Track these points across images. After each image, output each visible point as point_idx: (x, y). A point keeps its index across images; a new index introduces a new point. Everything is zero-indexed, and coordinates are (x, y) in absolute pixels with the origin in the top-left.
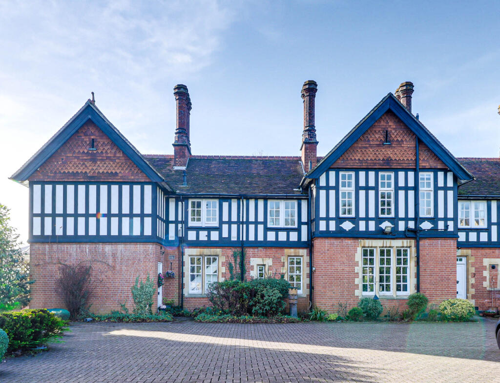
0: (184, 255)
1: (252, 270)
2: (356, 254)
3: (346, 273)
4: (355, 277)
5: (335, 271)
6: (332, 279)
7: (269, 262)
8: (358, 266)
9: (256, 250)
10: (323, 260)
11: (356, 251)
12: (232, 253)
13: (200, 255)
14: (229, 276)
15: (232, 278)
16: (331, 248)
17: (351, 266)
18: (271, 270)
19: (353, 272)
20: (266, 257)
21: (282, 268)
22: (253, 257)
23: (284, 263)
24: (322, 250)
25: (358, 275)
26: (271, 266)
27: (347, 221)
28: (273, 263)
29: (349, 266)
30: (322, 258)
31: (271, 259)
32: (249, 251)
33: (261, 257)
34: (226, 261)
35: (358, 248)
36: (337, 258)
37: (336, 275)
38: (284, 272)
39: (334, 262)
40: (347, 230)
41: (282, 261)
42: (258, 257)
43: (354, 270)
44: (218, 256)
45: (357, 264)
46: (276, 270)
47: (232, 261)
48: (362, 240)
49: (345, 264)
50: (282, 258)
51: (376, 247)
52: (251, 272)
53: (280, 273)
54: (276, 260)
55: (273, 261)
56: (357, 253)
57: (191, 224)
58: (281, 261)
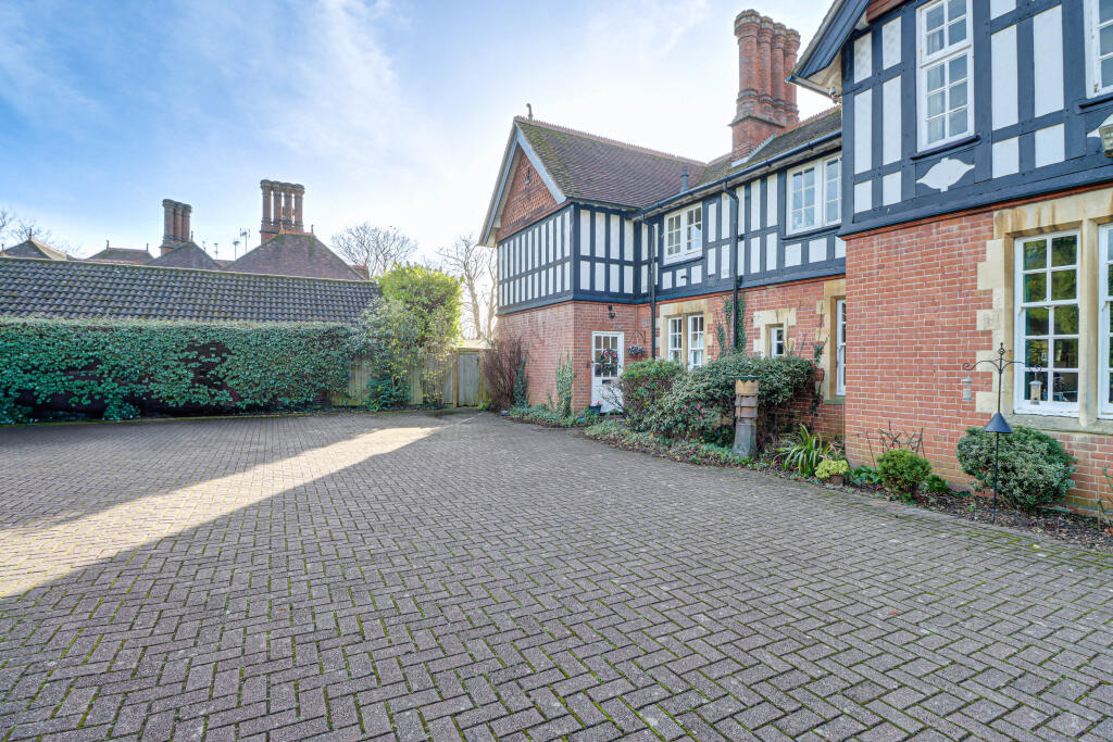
0: (658, 317)
1: (757, 338)
2: (980, 265)
3: (942, 335)
4: (978, 348)
5: (902, 331)
6: (894, 355)
7: (789, 317)
8: (991, 307)
9: (764, 293)
10: (866, 298)
11: (980, 255)
12: (722, 305)
13: (680, 315)
14: (718, 351)
15: (722, 355)
16: (889, 260)
17: (962, 308)
18: (794, 336)
19: (967, 328)
20: (783, 307)
21: (818, 329)
22: (759, 310)
23: (822, 316)
24: (864, 270)
25: (990, 340)
26: (793, 327)
27: (945, 160)
28: (798, 318)
29: (955, 309)
30: (864, 292)
31: (794, 310)
32: (752, 298)
33: (774, 308)
34: (715, 321)
35: (989, 243)
36: (911, 287)
37: (906, 343)
38: (823, 339)
39: (901, 301)
40: (944, 189)
41: (818, 312)
42: (768, 309)
43: (974, 321)
44: (701, 313)
45: (986, 301)
46: (805, 335)
47: (723, 323)
48: (1005, 211)
49: (938, 304)
50: (819, 303)
51: (1078, 225)
52: (755, 341)
53: (812, 344)
54: (805, 311)
55: (797, 314)
56: (984, 260)
57: (668, 260)
58: (814, 312)
